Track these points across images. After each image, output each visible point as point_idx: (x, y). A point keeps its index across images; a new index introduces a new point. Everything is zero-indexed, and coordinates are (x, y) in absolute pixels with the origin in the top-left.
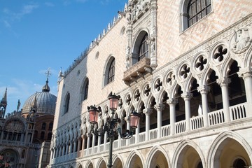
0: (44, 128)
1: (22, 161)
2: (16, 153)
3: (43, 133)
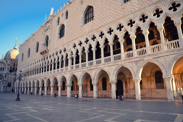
0: (14, 65)
1: (5, 79)
3: (14, 68)
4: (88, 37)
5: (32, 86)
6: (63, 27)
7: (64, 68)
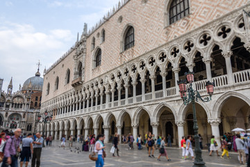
0: (36, 99)
1: (23, 120)
2: (20, 115)
3: (36, 103)
4: (128, 67)
5: (60, 128)
6: (99, 52)
7: (101, 105)
